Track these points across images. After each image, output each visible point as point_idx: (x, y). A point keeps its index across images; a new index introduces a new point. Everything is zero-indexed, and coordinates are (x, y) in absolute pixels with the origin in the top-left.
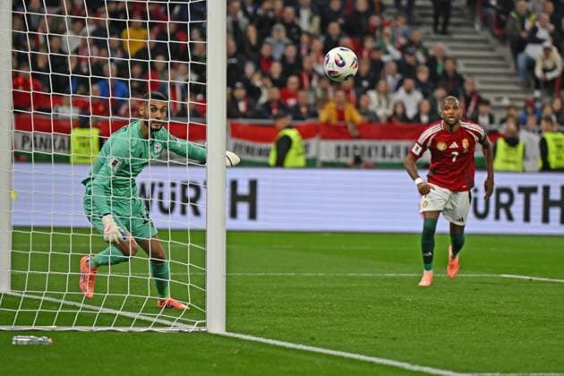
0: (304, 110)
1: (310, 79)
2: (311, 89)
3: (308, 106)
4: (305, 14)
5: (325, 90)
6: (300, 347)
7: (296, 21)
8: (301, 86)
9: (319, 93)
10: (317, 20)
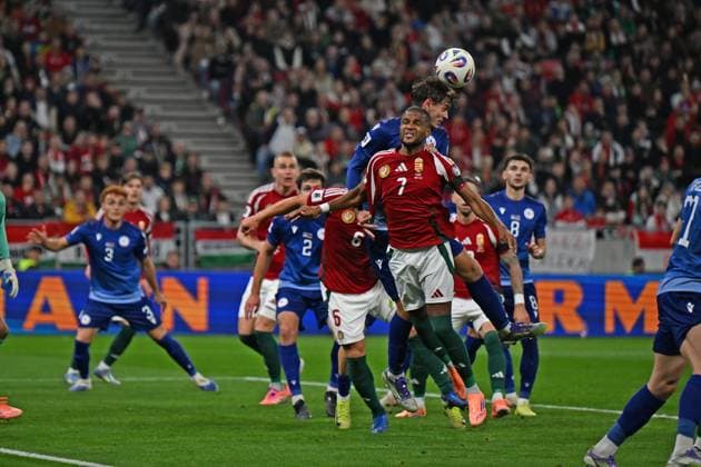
0: (40, 210)
1: (46, 177)
2: (48, 188)
3: (44, 205)
4: (42, 107)
5: (61, 189)
6: (33, 455)
7: (32, 115)
8: (37, 185)
9: (55, 191)
10: (54, 112)
